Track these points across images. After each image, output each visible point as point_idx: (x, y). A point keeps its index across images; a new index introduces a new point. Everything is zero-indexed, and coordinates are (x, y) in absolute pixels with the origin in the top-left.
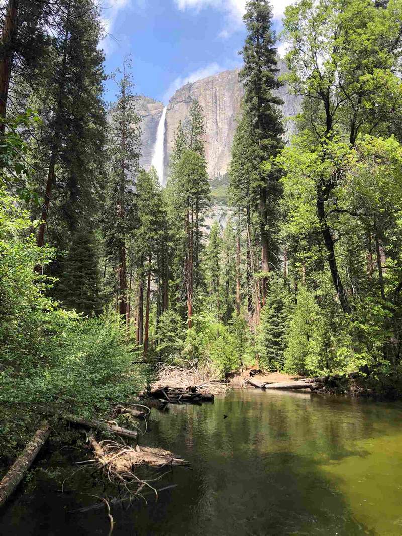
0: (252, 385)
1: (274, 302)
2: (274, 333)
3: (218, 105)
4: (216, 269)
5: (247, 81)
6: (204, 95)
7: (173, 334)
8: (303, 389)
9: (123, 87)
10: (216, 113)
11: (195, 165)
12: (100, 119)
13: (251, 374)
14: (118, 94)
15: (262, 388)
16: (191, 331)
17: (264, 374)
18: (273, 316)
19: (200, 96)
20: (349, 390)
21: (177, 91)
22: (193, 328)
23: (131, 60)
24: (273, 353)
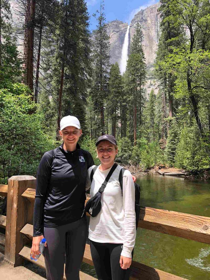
0: (159, 173)
1: (172, 133)
2: (172, 148)
3: (158, 21)
4: (152, 115)
5: (162, 13)
6: (150, 16)
7: (126, 148)
8: (182, 176)
9: (100, 21)
10: (157, 26)
11: (137, 61)
12: (86, 41)
13: (159, 168)
14: (98, 25)
15: (163, 175)
16: (135, 147)
17: (166, 168)
18: (172, 140)
19: (148, 17)
20: (203, 177)
21: (136, 15)
22: (136, 146)
23: (104, 5)
24: (171, 158)
